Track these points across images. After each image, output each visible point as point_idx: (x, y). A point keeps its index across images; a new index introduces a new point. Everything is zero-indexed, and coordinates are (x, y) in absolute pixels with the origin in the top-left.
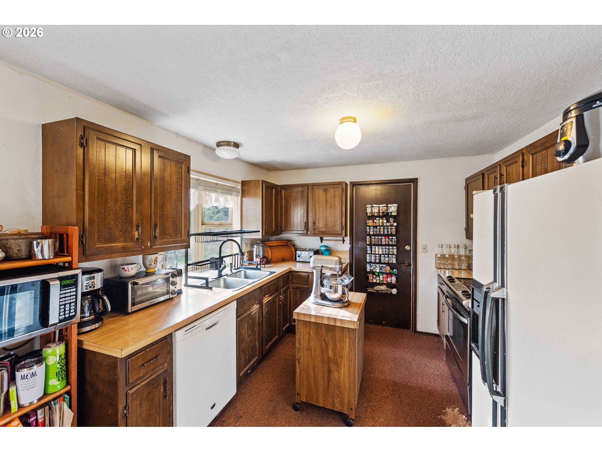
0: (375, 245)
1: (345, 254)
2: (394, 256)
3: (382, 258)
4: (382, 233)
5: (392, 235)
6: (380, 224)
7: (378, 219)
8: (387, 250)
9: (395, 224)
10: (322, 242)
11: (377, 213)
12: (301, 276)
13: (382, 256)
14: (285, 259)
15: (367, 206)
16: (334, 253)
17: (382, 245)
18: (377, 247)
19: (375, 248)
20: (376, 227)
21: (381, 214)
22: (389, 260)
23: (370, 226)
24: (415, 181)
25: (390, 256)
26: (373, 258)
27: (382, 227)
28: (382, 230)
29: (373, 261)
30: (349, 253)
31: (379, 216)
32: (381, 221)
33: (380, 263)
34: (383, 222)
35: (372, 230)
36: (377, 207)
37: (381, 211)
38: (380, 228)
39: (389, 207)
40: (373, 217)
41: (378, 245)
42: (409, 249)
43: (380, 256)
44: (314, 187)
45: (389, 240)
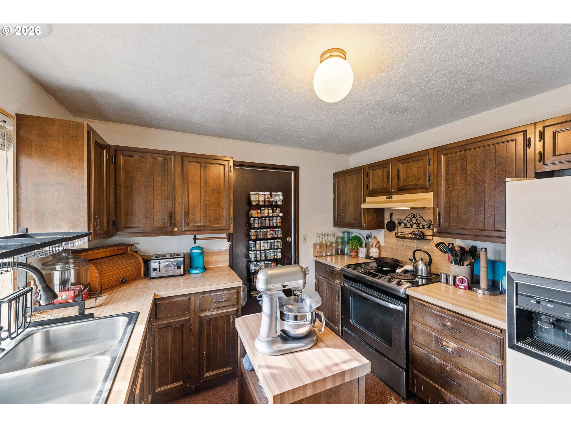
0: (260, 240)
1: (223, 255)
2: (279, 250)
3: (268, 255)
4: (267, 225)
5: (277, 227)
6: (266, 215)
7: (264, 208)
8: (273, 244)
9: (281, 215)
10: (195, 243)
11: (263, 201)
12: (175, 303)
13: (267, 251)
14: (127, 278)
15: (251, 193)
16: (207, 256)
17: (267, 239)
18: (262, 242)
19: (260, 243)
20: (261, 217)
21: (266, 203)
22: (275, 256)
23: (255, 217)
24: (296, 170)
25: (275, 250)
26: (258, 255)
27: (267, 218)
28: (267, 221)
29: (259, 259)
30: (228, 253)
31: (265, 206)
32: (266, 211)
33: (266, 260)
34: (268, 212)
35: (257, 222)
36: (263, 194)
37: (267, 200)
38: (266, 219)
39: (273, 195)
40: (258, 207)
41: (263, 240)
42: (290, 240)
43: (265, 252)
44: (184, 158)
45: (274, 232)
